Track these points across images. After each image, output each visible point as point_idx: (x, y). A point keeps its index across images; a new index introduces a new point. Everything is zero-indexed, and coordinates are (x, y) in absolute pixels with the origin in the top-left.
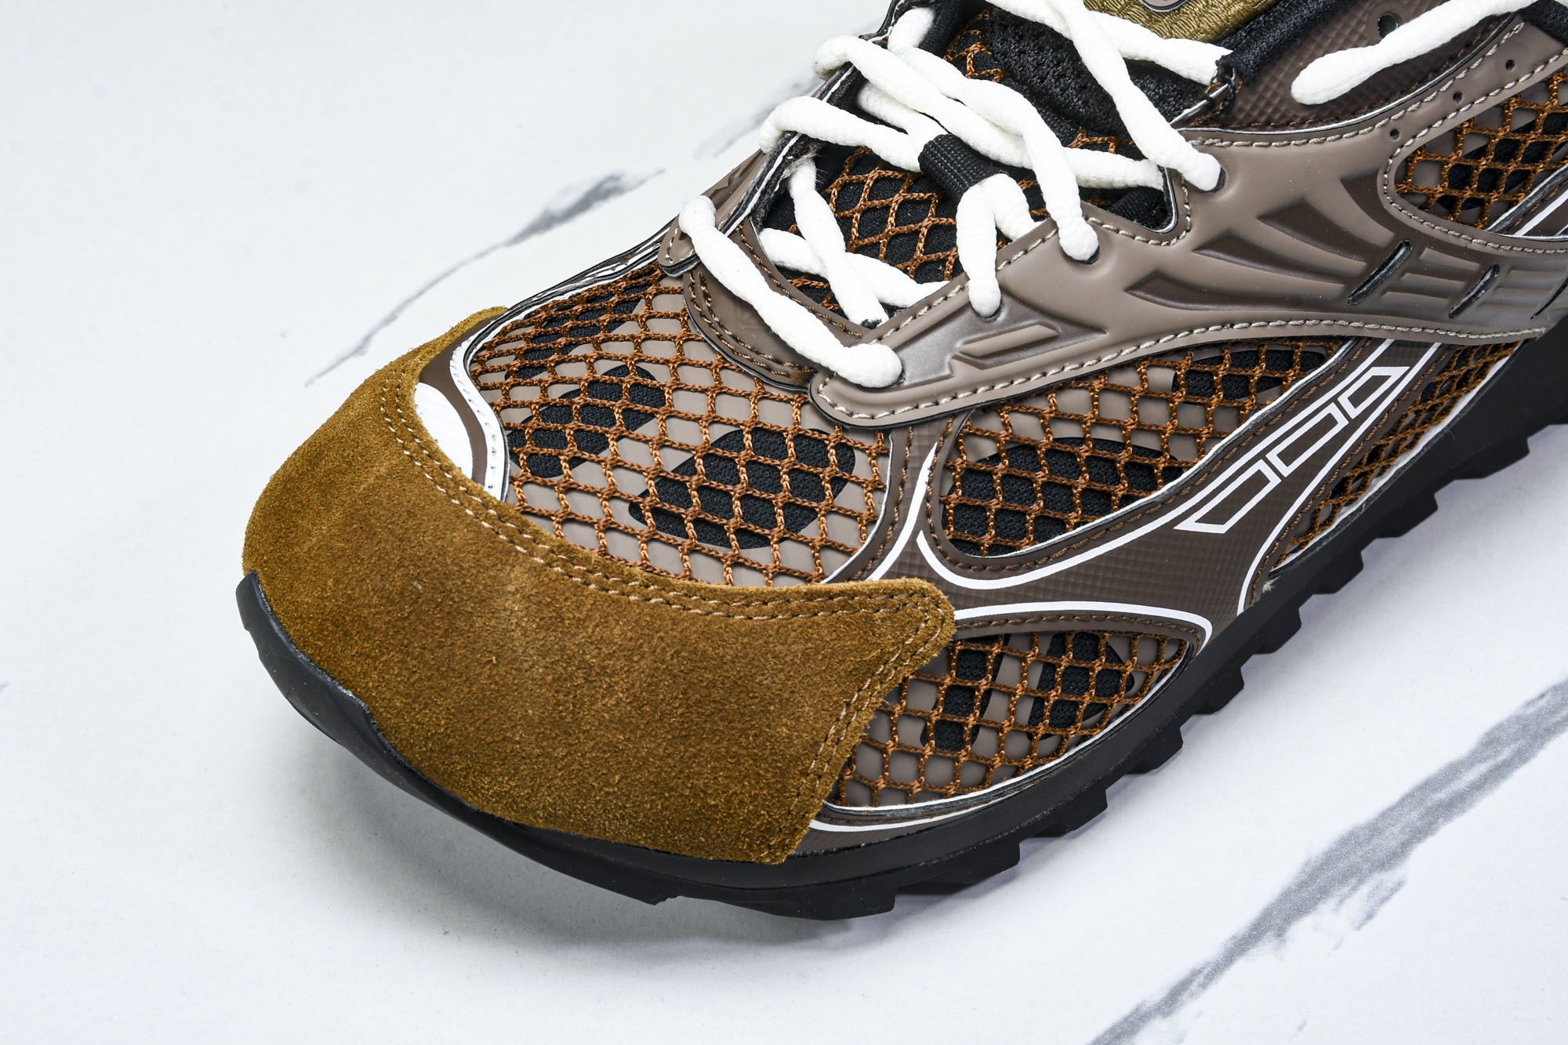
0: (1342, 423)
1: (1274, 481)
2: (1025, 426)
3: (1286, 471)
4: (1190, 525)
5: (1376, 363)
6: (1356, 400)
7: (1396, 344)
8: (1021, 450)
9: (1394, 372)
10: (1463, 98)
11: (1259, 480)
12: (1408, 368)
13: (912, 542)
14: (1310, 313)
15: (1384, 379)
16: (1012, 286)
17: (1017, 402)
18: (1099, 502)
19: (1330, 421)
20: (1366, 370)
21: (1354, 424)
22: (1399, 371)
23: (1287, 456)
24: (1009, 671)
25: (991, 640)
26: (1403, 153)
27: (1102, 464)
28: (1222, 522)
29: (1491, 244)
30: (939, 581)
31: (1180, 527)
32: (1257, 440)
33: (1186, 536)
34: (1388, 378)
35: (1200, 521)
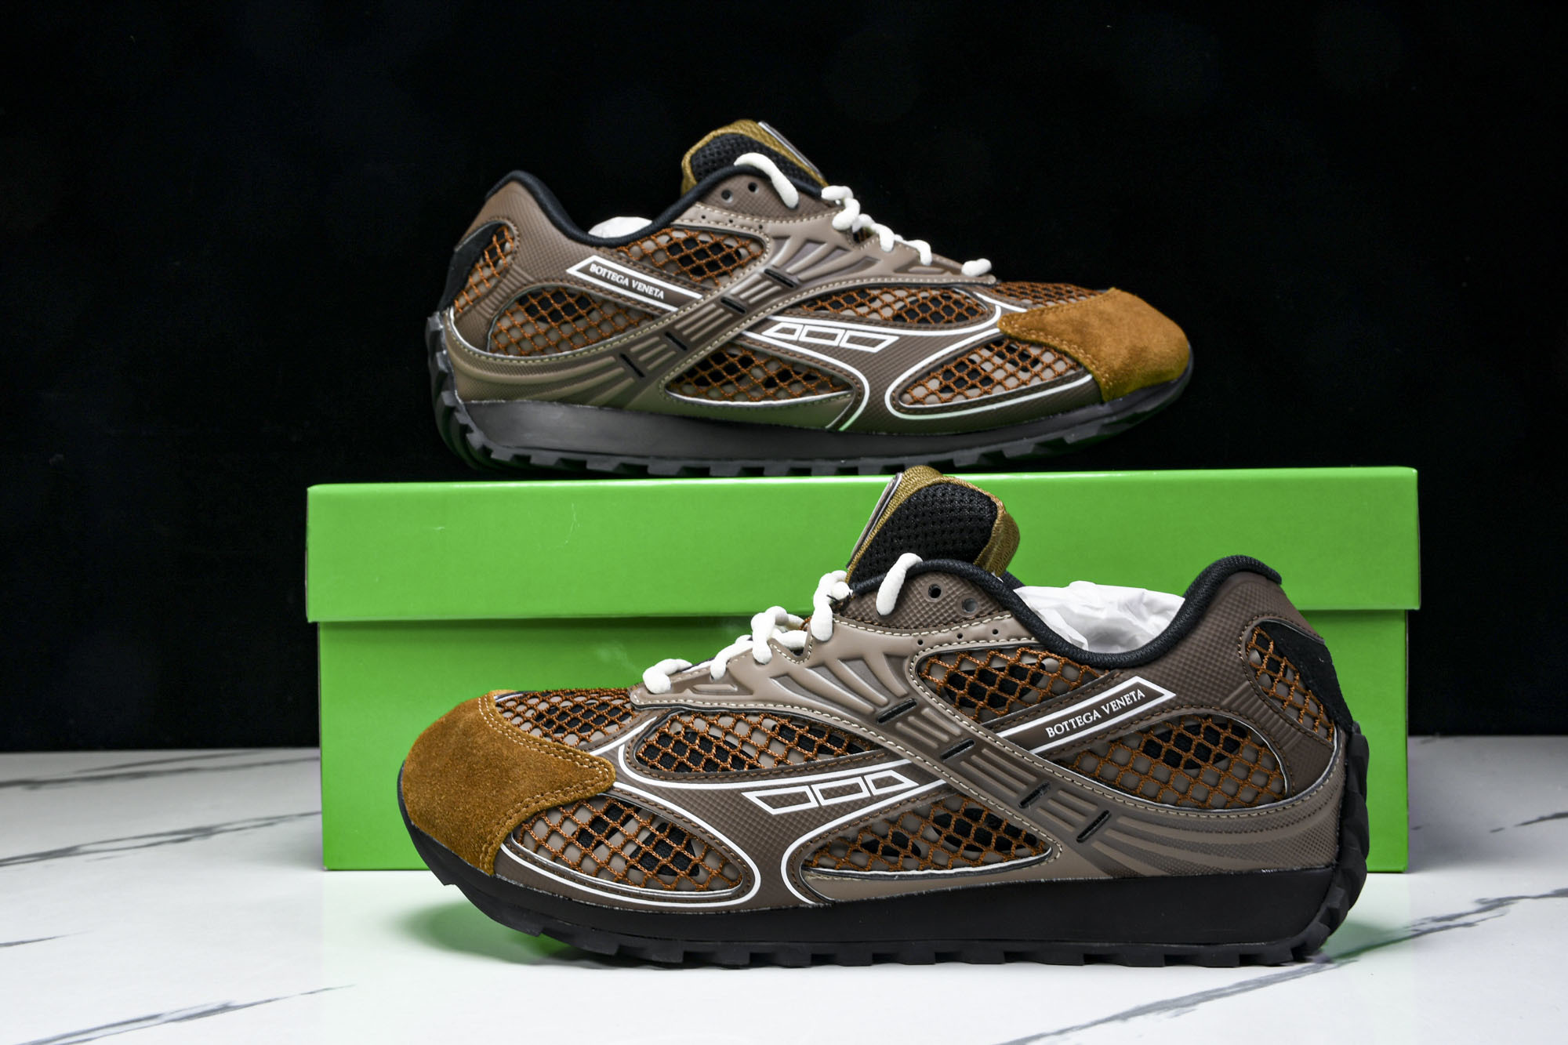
0: (865, 794)
1: (813, 804)
2: (700, 725)
3: (825, 803)
5: (895, 769)
6: (879, 783)
7: (910, 765)
8: (691, 734)
9: (908, 783)
10: (963, 638)
11: (802, 798)
13: (617, 748)
14: (857, 719)
15: (897, 782)
16: (731, 670)
17: (702, 713)
18: (710, 765)
20: (885, 769)
21: (873, 800)
22: (911, 783)
23: (827, 794)
24: (631, 828)
25: (629, 805)
26: (923, 654)
27: (722, 753)
28: (775, 807)
29: (972, 727)
30: (617, 766)
31: (744, 794)
32: (806, 772)
33: (751, 804)
34: (901, 782)
35: (760, 798)
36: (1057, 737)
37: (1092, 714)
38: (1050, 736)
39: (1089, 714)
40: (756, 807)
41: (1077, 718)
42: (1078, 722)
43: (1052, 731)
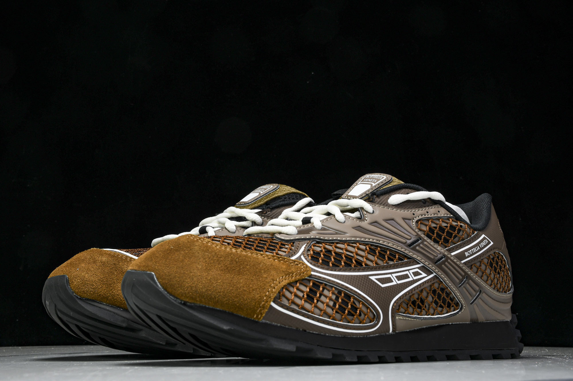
0: (410, 279)
1: (394, 283)
3: (398, 282)
4: (373, 278)
5: (418, 268)
6: (414, 274)
7: (423, 266)
10: (429, 213)
11: (391, 280)
12: (427, 275)
13: (300, 256)
14: (400, 245)
15: (421, 274)
17: (326, 243)
18: (347, 265)
19: (406, 277)
20: (415, 268)
21: (414, 281)
22: (425, 275)
23: (398, 278)
25: (321, 283)
26: (416, 219)
27: (349, 258)
28: (383, 284)
29: (442, 250)
30: (306, 265)
31: (370, 277)
32: (389, 268)
33: (372, 280)
34: (422, 274)
35: (376, 279)
36: (469, 257)
37: (477, 248)
38: (466, 256)
39: (477, 247)
40: (374, 282)
41: (474, 249)
42: (474, 250)
43: (467, 254)
